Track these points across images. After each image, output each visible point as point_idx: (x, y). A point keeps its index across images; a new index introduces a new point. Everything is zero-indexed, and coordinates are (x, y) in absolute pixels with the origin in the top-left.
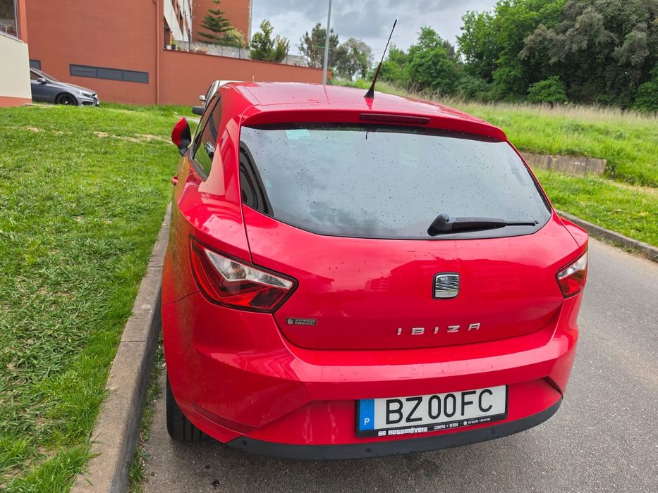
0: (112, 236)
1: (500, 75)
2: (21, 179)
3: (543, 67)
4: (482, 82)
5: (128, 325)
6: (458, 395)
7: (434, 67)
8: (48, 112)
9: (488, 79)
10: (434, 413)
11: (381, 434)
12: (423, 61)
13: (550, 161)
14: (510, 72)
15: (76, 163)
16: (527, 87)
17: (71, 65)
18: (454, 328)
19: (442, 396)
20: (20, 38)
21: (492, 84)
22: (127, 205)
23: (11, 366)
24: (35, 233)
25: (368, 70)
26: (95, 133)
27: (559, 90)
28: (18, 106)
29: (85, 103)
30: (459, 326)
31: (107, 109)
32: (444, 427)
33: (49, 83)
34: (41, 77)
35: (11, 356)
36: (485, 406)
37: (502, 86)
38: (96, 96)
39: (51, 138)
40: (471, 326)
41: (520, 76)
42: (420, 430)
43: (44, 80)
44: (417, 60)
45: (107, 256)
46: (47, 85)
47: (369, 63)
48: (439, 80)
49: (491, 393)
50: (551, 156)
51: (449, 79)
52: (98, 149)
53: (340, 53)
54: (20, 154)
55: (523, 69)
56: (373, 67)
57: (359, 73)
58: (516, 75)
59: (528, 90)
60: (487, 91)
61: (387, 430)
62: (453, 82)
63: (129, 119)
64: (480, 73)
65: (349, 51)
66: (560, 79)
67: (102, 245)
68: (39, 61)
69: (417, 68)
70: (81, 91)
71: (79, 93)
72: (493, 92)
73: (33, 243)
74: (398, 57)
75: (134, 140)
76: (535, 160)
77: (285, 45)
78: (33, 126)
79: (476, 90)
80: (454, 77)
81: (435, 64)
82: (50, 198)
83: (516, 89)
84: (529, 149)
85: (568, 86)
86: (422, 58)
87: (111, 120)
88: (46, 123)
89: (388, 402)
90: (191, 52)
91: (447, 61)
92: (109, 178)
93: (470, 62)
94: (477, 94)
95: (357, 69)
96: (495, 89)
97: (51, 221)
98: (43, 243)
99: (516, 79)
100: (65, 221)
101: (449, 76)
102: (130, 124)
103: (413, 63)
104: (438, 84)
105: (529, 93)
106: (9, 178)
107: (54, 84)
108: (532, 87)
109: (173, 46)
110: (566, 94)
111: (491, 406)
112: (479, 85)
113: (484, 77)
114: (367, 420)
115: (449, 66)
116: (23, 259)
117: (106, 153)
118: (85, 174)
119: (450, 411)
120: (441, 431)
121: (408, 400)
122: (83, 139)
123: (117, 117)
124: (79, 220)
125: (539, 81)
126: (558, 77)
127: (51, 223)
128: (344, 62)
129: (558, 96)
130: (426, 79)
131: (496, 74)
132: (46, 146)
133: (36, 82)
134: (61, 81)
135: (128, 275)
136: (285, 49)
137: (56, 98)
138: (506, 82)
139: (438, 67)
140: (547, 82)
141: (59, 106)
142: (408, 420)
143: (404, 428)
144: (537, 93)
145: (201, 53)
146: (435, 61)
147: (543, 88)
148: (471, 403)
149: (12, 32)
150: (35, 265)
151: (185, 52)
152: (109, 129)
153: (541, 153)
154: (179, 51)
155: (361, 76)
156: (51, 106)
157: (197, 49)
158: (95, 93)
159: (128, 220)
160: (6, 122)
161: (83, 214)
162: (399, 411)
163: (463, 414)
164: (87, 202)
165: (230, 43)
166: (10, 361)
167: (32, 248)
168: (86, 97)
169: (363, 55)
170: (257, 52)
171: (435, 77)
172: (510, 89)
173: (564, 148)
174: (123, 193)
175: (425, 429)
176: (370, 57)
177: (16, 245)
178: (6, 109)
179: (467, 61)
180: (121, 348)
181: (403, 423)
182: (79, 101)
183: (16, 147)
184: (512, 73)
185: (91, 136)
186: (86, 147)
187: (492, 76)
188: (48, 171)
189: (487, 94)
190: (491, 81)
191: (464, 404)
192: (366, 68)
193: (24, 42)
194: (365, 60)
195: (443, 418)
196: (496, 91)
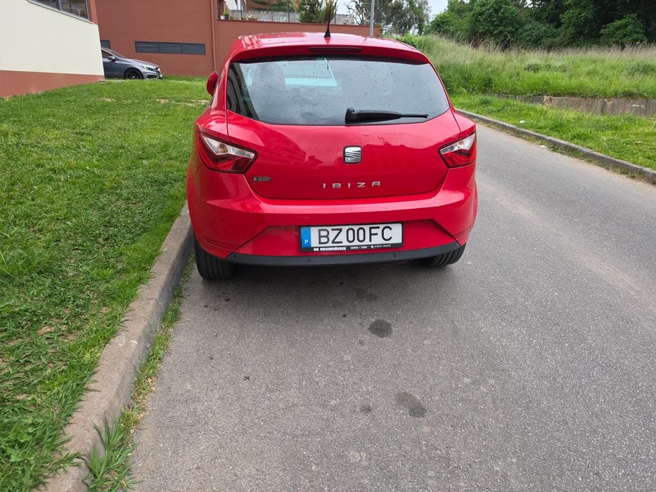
0: (169, 172)
1: (569, 19)
2: (99, 135)
3: (618, 5)
4: (549, 28)
5: (176, 221)
6: (367, 228)
7: (496, 15)
8: (118, 86)
9: (555, 23)
10: (351, 239)
11: (315, 250)
12: (484, 9)
13: (604, 105)
14: (580, 13)
15: (142, 124)
16: (599, 28)
17: (136, 42)
18: (362, 184)
19: (356, 228)
20: (91, 20)
21: (560, 29)
22: (181, 151)
23: (100, 240)
24: (112, 170)
25: (426, 23)
26: (158, 100)
27: (637, 30)
28: (93, 83)
29: (150, 77)
30: (364, 183)
31: (169, 81)
32: (357, 248)
33: (118, 60)
34: (111, 55)
35: (100, 234)
36: (386, 237)
37: (571, 30)
38: (159, 70)
39: (122, 106)
40: (373, 184)
41: (592, 18)
42: (341, 249)
43: (114, 58)
44: (477, 9)
45: (164, 184)
46: (117, 62)
47: (427, 16)
48: (501, 28)
49: (391, 229)
50: (606, 100)
51: (513, 27)
52: (160, 113)
53: (394, 8)
54: (97, 118)
55: (595, 9)
56: (431, 20)
57: (416, 28)
58: (587, 17)
59: (601, 32)
60: (555, 37)
61: (319, 248)
62: (517, 30)
63: (187, 88)
64: (547, 18)
65: (405, 5)
66: (638, 16)
67: (162, 177)
68: (109, 41)
69: (477, 18)
70: (145, 66)
71: (143, 67)
72: (561, 37)
73: (111, 176)
74: (457, 7)
75: (190, 104)
76: (587, 105)
77: (334, 5)
78: (106, 98)
79: (542, 37)
80: (518, 24)
81: (496, 11)
82: (122, 147)
83: (587, 31)
84: (581, 94)
85: (648, 24)
86: (483, 6)
87: (171, 89)
88: (117, 95)
89: (320, 231)
90: (243, 20)
91: (511, 7)
92: (167, 133)
93: (537, 6)
94: (543, 40)
95: (413, 24)
96: (562, 34)
97: (123, 162)
98: (118, 176)
99: (587, 20)
100: (133, 162)
101: (512, 24)
102: (187, 92)
103: (473, 12)
104: (501, 32)
105: (602, 34)
106: (91, 135)
107: (122, 61)
108: (604, 28)
109: (227, 16)
110: (644, 33)
111: (391, 238)
112: (545, 31)
113: (552, 21)
114: (306, 241)
115: (512, 13)
116: (104, 185)
117: (166, 115)
118: (149, 131)
119: (361, 238)
120: (355, 250)
121: (332, 230)
122: (148, 105)
123: (177, 86)
124: (144, 161)
125: (614, 22)
126: (636, 14)
127: (123, 164)
128: (400, 18)
129: (635, 36)
130: (487, 28)
131: (564, 17)
132: (118, 112)
133: (107, 60)
134: (128, 58)
135: (179, 195)
136: (333, 9)
137: (125, 73)
138: (575, 25)
139: (500, 14)
140: (623, 21)
141: (128, 81)
142: (333, 242)
143: (330, 247)
144: (610, 35)
145: (253, 21)
146: (497, 8)
147: (618, 28)
148: (377, 234)
149: (84, 15)
150: (112, 188)
151: (238, 21)
152: (169, 96)
153: (594, 97)
154: (232, 20)
155: (417, 30)
156: (120, 81)
157: (250, 17)
158: (157, 66)
159: (181, 162)
160: (85, 95)
161: (146, 158)
162: (327, 236)
163: (370, 241)
164: (150, 150)
165: (282, 8)
166: (100, 237)
167: (111, 179)
168: (150, 71)
169: (420, 8)
170: (306, 14)
171: (497, 25)
172: (581, 33)
173: (620, 90)
174: (178, 143)
175: (345, 249)
176: (427, 10)
177: (99, 177)
178: (83, 86)
179: (532, 6)
180: (171, 232)
181: (330, 244)
182: (144, 75)
183: (94, 113)
184: (582, 15)
185: (154, 102)
186: (150, 111)
187: (560, 20)
188: (120, 129)
189: (555, 40)
190: (559, 25)
191: (371, 234)
192: (423, 21)
193: (95, 24)
194: (422, 13)
195: (356, 243)
196: (565, 36)
